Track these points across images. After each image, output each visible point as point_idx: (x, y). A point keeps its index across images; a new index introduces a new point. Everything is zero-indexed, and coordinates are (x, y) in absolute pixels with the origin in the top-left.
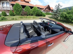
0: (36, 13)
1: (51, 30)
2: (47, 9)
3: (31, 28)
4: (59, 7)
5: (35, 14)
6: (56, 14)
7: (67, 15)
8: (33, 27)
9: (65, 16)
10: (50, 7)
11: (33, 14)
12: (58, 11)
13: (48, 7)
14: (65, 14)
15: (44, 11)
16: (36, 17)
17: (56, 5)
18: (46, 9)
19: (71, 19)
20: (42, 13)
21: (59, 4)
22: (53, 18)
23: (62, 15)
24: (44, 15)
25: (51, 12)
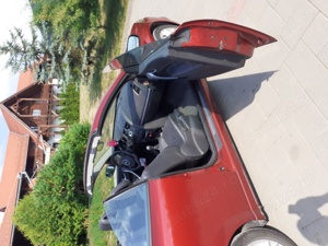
0: (64, 208)
1: (147, 126)
4: (21, 45)
5: (71, 214)
11: (77, 226)
12: (50, 49)
13: (21, 104)
15: (46, 139)
17: (10, 68)
21: (5, 50)
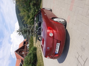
6: (30, 31)
7: (31, 17)
13: (20, 51)
14: (30, 19)
19: (35, 13)
20: (31, 54)
23: (32, 23)
24: (33, 49)
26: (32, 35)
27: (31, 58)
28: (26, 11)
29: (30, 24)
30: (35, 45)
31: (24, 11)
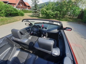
2: (21, 5)
3: (11, 50)
6: (36, 10)
8: (15, 44)
9: (45, 13)
10: (24, 2)
13: (22, 2)
15: (17, 7)
16: (7, 18)
18: (19, 4)
19: (51, 15)
20: (16, 11)
22: (35, 16)
23: (42, 12)
24: (21, 13)
25: (28, 9)
26: (33, 12)
27: (12, 11)
28: (52, 7)
29: (42, 11)
30: (27, 15)
31: (52, 5)
